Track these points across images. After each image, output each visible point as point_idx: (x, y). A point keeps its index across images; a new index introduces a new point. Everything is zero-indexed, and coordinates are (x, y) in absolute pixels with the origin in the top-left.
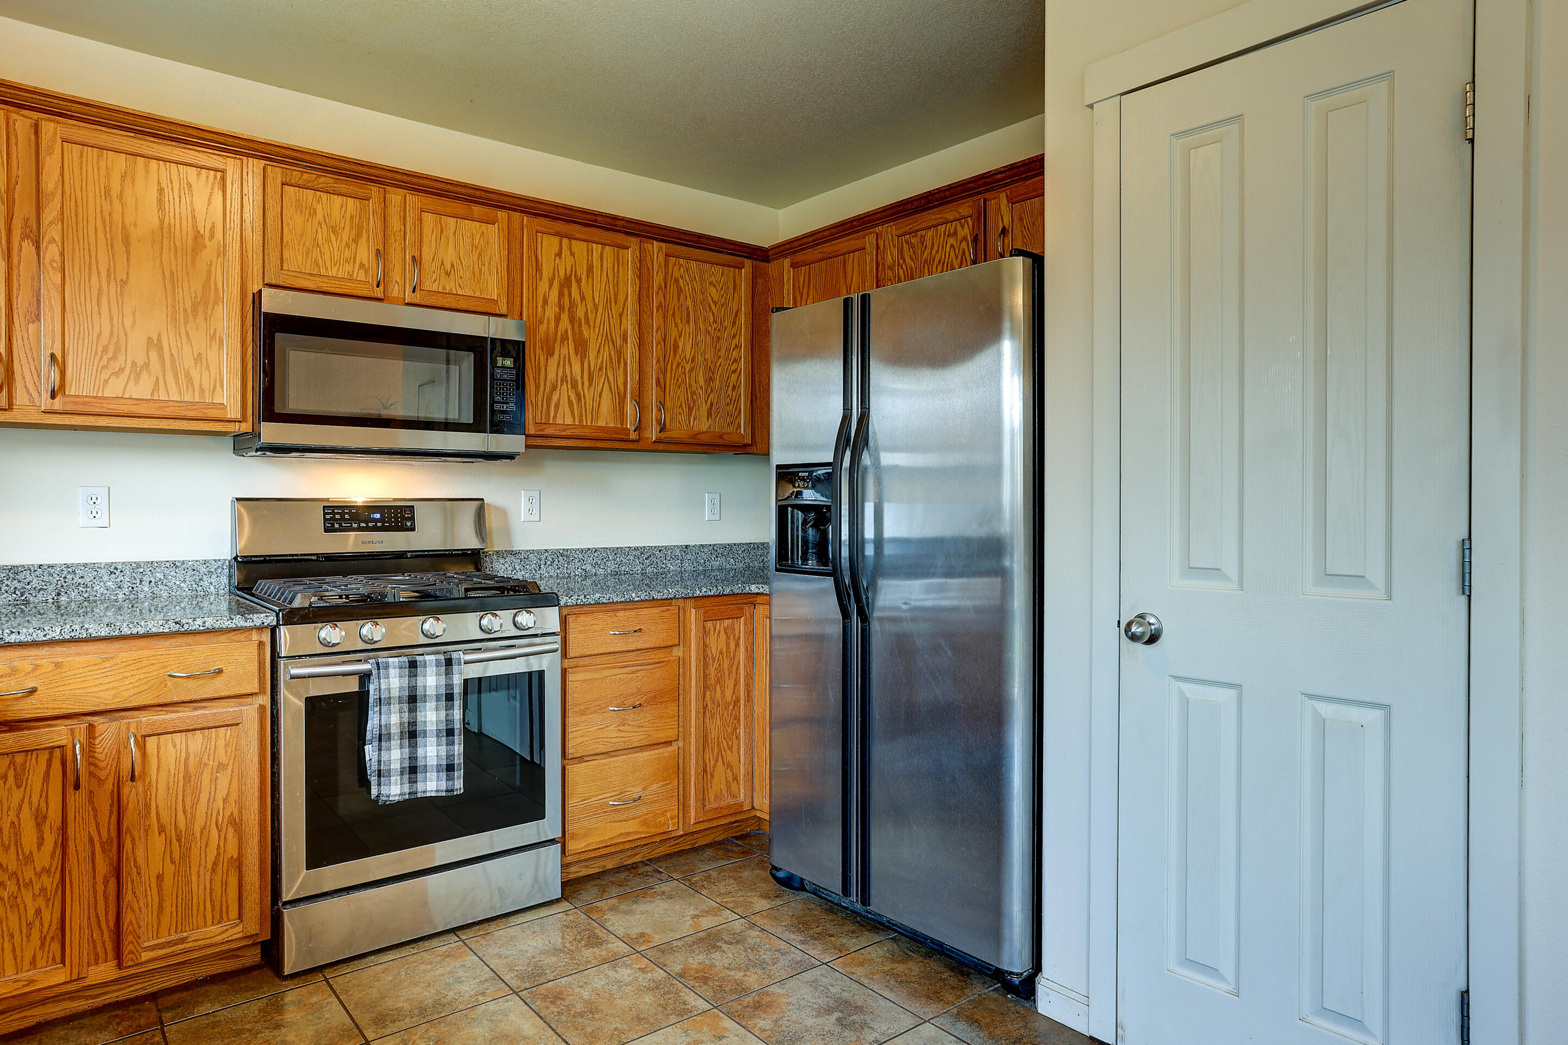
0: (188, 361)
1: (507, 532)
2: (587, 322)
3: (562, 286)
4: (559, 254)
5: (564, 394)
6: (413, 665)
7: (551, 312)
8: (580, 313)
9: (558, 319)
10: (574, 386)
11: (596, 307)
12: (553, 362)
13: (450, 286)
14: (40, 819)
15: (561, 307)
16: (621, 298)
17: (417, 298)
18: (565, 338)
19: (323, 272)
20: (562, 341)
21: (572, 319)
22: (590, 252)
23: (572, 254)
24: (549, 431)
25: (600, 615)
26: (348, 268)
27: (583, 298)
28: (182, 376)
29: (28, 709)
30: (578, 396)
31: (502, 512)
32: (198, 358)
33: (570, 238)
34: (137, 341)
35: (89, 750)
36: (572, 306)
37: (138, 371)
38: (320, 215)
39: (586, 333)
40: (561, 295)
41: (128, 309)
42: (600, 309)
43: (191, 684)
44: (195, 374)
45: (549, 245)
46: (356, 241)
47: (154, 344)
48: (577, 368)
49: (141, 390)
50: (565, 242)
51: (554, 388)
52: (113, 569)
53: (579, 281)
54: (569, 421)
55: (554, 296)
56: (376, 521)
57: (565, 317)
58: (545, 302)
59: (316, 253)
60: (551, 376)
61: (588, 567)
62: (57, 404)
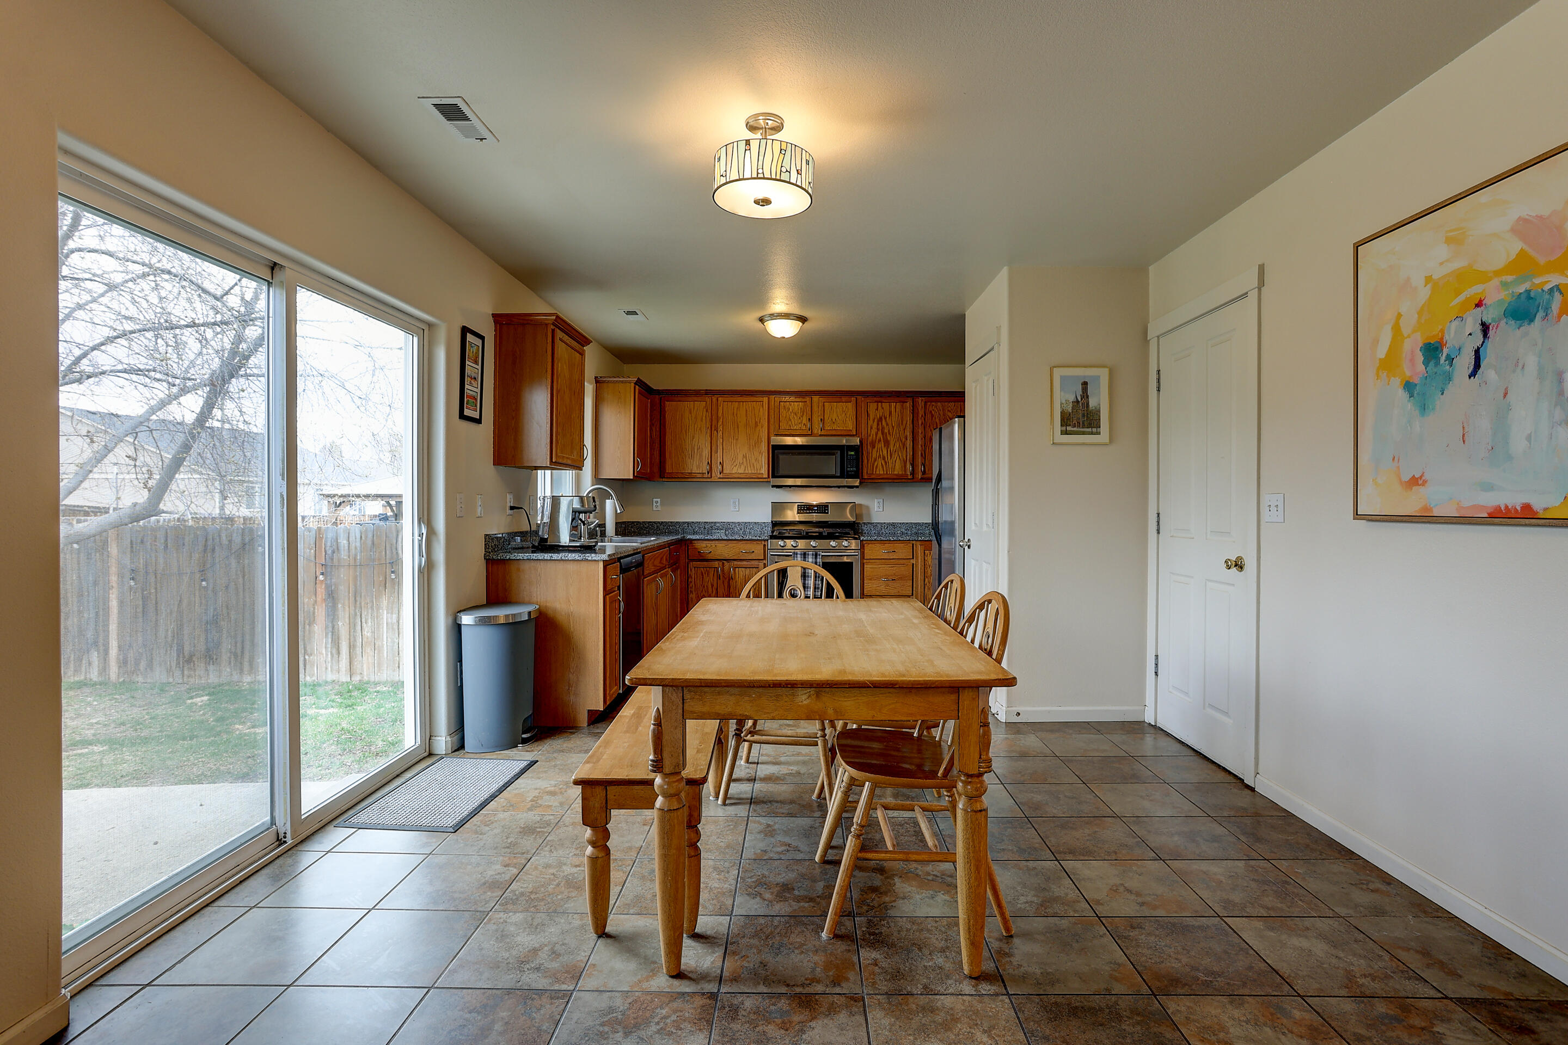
0: (753, 461)
1: (869, 515)
2: (889, 434)
3: (878, 421)
4: (877, 409)
5: (880, 462)
6: (805, 554)
7: (874, 431)
8: (886, 431)
9: (877, 434)
10: (884, 458)
11: (893, 427)
12: (875, 451)
13: (835, 427)
14: (712, 586)
15: (878, 429)
16: (904, 422)
17: (823, 433)
18: (880, 441)
19: (792, 428)
20: (879, 442)
21: (883, 433)
22: (890, 406)
23: (883, 408)
24: (873, 477)
25: (878, 545)
26: (800, 426)
27: (887, 425)
28: (752, 465)
29: (710, 557)
30: (886, 462)
31: (867, 508)
32: (756, 460)
33: (882, 402)
34: (740, 456)
35: (723, 570)
36: (883, 428)
37: (741, 464)
38: (791, 410)
39: (889, 439)
40: (878, 424)
41: (738, 447)
42: (895, 428)
43: (746, 554)
44: (755, 465)
45: (873, 406)
46: (802, 416)
47: (745, 456)
48: (885, 452)
49: (741, 471)
50: (880, 404)
51: (875, 460)
52: (739, 523)
53: (885, 418)
54: (882, 472)
55: (875, 426)
56: (815, 510)
57: (880, 433)
58: (871, 428)
59: (790, 423)
60: (874, 456)
61: (903, 530)
62: (721, 476)
